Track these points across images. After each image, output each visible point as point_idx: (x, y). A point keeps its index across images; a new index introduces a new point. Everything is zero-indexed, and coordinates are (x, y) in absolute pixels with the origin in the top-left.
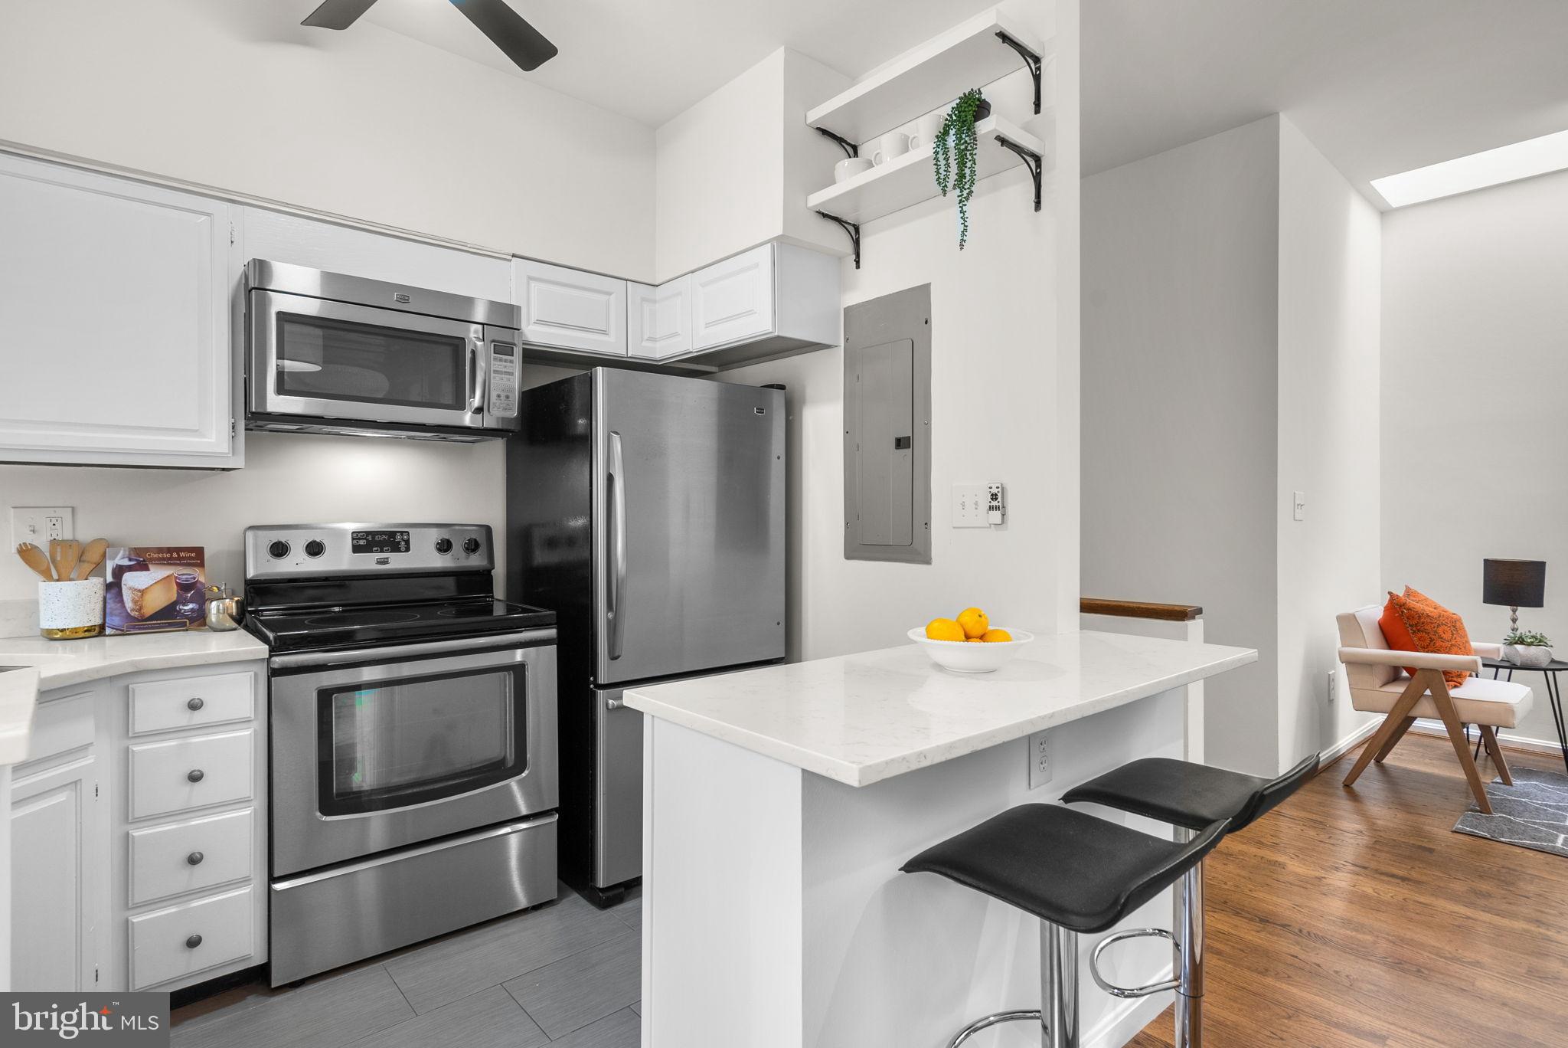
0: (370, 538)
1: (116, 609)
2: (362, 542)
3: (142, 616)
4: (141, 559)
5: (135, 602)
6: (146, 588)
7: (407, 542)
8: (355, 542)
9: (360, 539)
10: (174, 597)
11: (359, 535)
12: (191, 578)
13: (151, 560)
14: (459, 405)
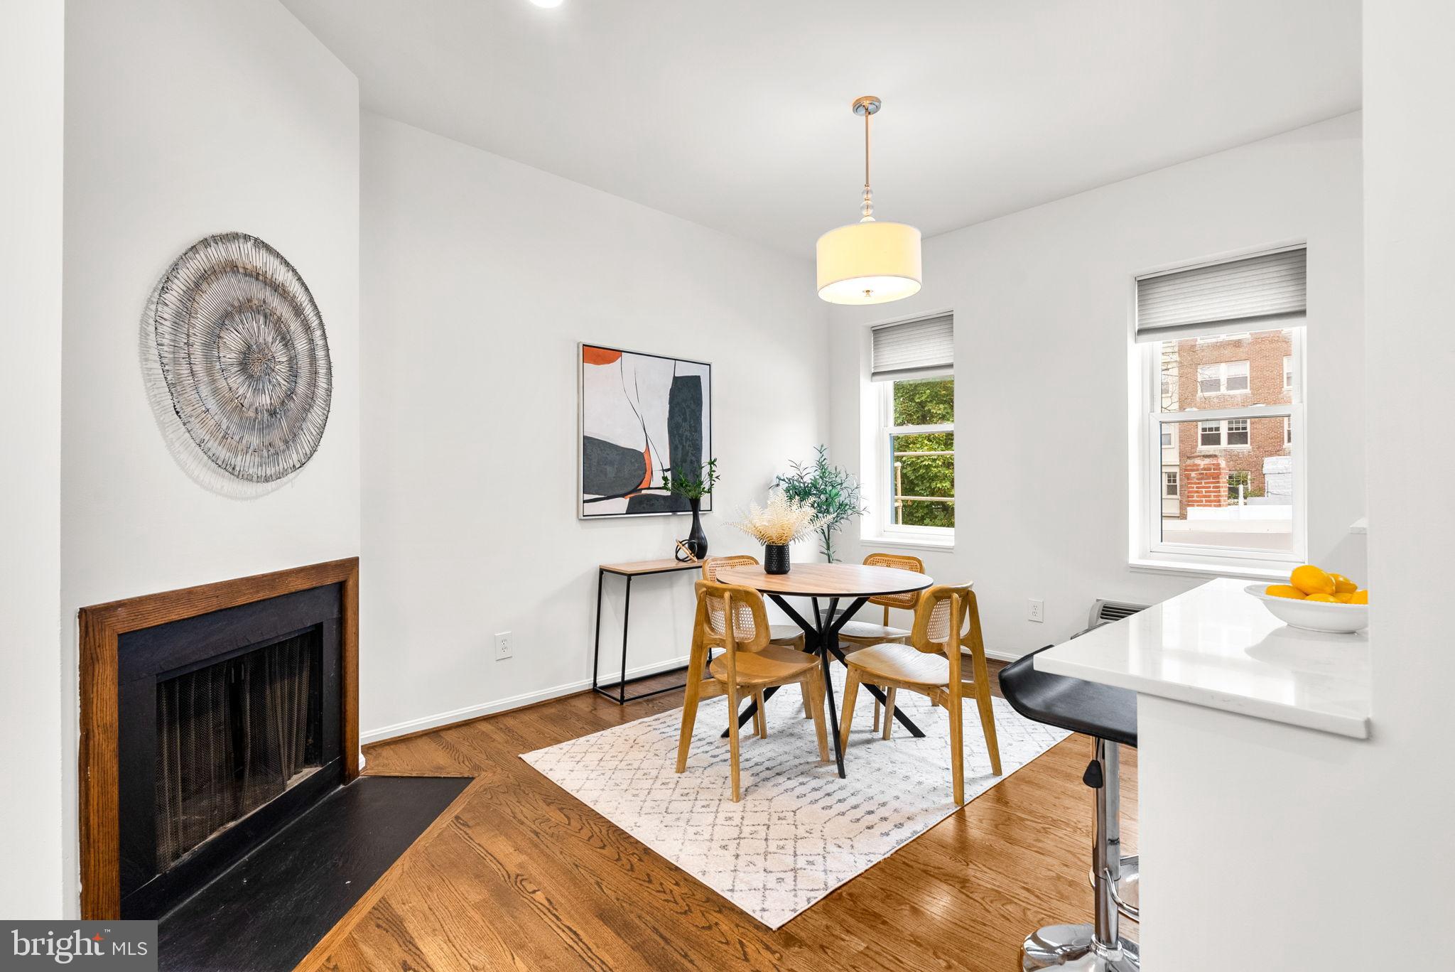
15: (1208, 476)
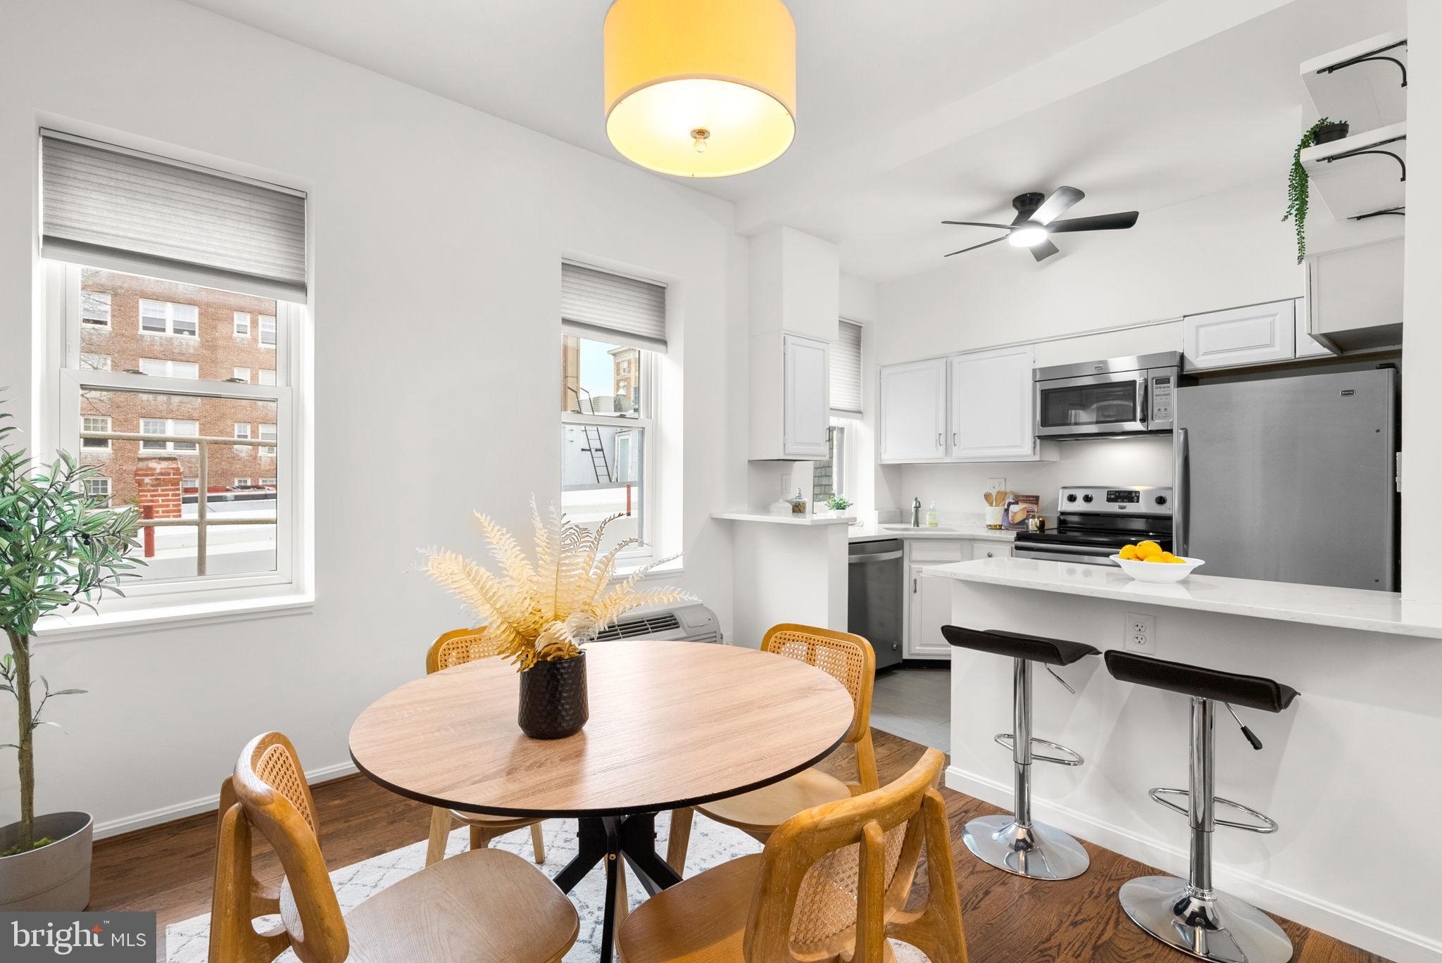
0: (1117, 494)
1: (1006, 519)
2: (1112, 497)
3: (1013, 523)
4: (1017, 500)
5: (1012, 517)
6: (1016, 512)
7: (1138, 497)
8: (1109, 496)
9: (1112, 494)
10: (1025, 516)
11: (1112, 492)
12: (1031, 509)
13: (1020, 500)
15: (166, 482)
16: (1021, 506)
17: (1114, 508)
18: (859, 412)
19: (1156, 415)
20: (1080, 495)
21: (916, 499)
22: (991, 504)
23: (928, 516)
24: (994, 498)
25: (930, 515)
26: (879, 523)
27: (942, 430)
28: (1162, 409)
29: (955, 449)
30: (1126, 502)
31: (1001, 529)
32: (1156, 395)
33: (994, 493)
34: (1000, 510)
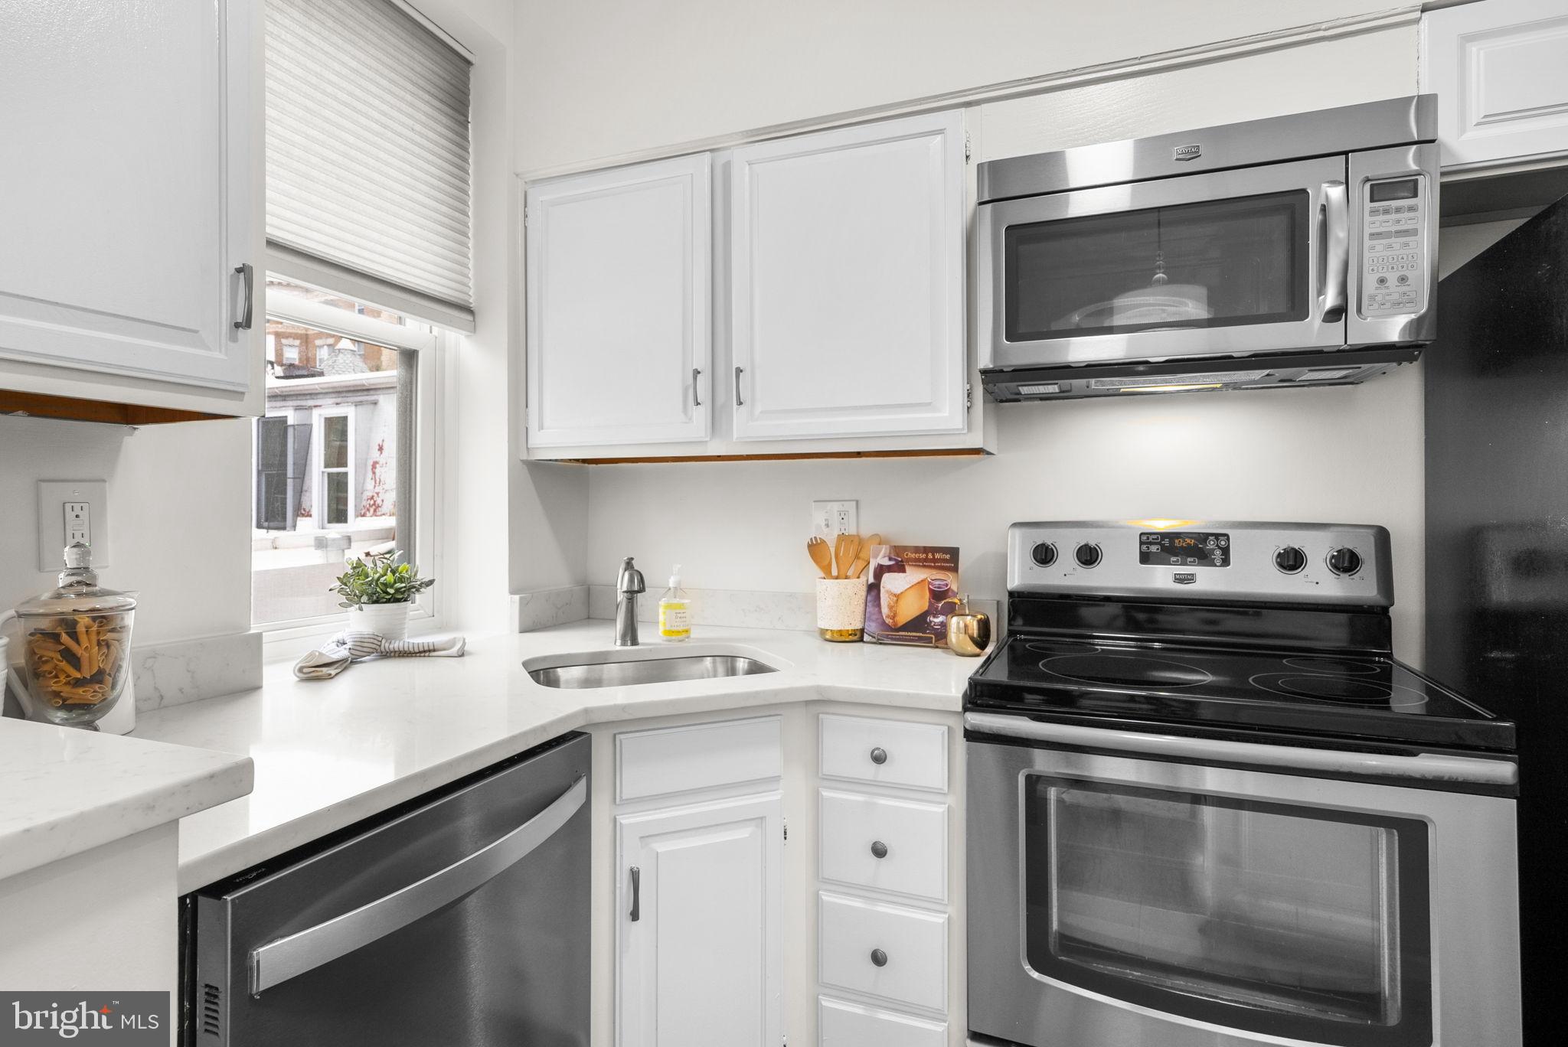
0: (1166, 542)
1: (874, 614)
2: (1154, 548)
3: (895, 623)
4: (900, 559)
5: (891, 608)
6: (902, 593)
7: (1226, 551)
8: (1144, 547)
9: (1151, 543)
10: (926, 607)
11: (1151, 537)
12: (944, 585)
13: (909, 561)
14: (1297, 309)
16: (913, 576)
17: (1161, 579)
18: (467, 309)
19: (1372, 298)
20: (1067, 546)
21: (629, 565)
22: (827, 573)
23: (661, 610)
24: (832, 550)
25: (669, 606)
26: (524, 630)
27: (701, 361)
28: (1392, 278)
29: (738, 415)
30: (1192, 564)
31: (861, 640)
32: (1372, 235)
33: (830, 537)
34: (854, 588)
